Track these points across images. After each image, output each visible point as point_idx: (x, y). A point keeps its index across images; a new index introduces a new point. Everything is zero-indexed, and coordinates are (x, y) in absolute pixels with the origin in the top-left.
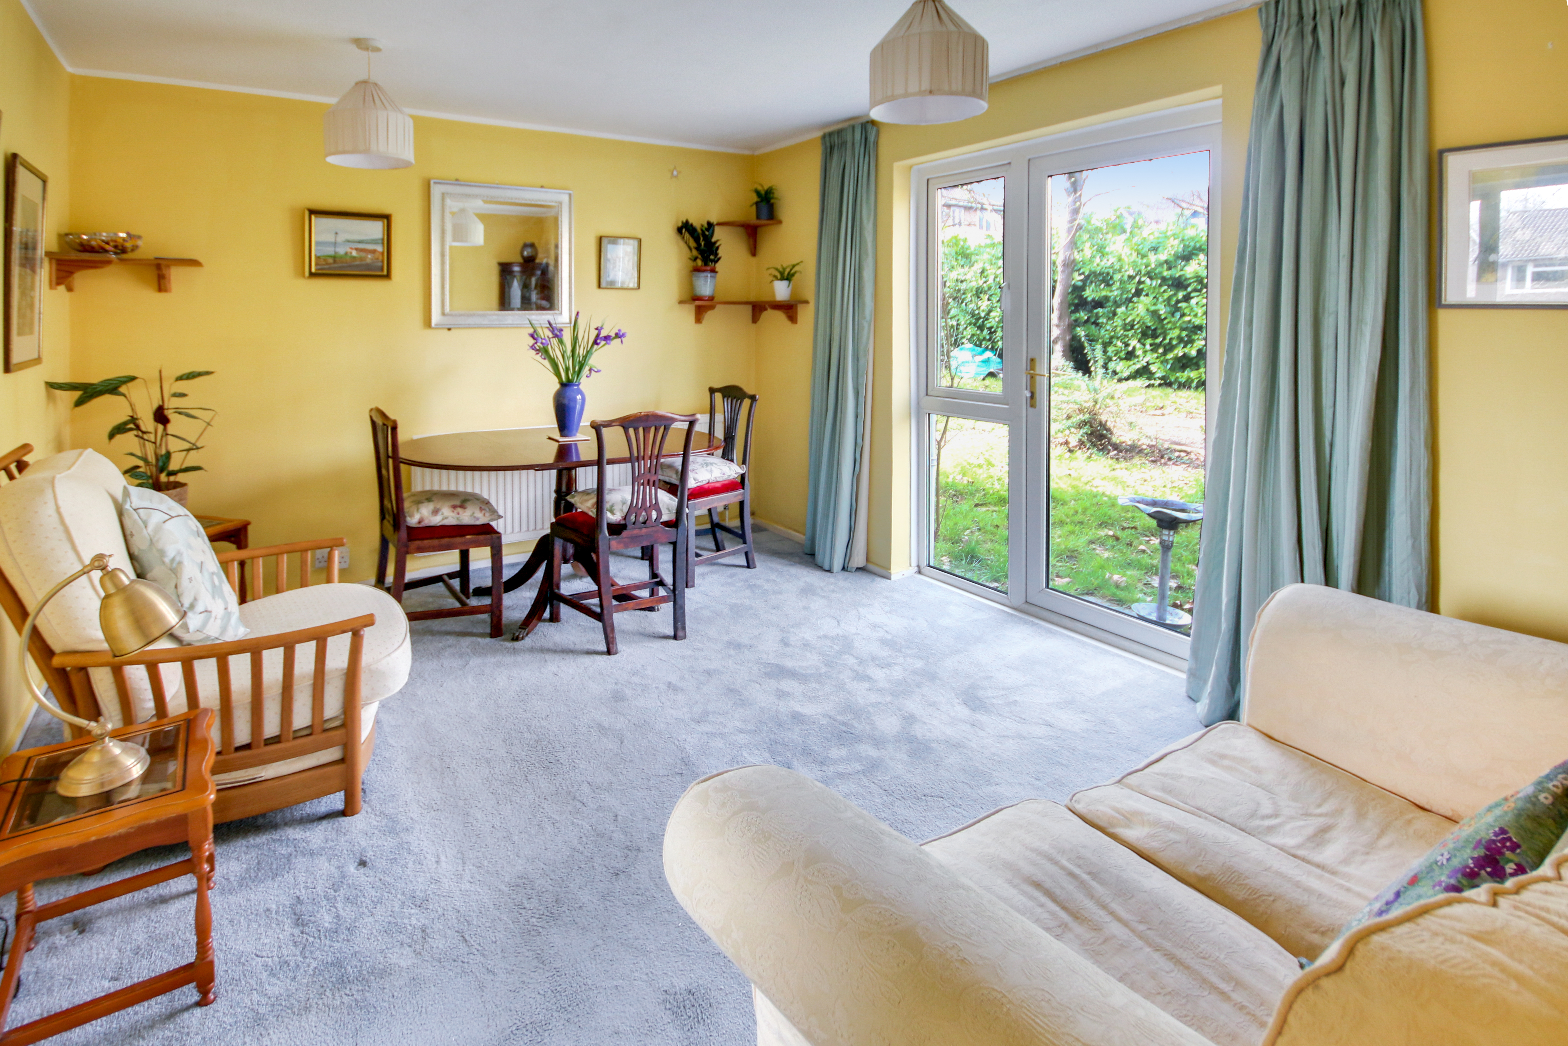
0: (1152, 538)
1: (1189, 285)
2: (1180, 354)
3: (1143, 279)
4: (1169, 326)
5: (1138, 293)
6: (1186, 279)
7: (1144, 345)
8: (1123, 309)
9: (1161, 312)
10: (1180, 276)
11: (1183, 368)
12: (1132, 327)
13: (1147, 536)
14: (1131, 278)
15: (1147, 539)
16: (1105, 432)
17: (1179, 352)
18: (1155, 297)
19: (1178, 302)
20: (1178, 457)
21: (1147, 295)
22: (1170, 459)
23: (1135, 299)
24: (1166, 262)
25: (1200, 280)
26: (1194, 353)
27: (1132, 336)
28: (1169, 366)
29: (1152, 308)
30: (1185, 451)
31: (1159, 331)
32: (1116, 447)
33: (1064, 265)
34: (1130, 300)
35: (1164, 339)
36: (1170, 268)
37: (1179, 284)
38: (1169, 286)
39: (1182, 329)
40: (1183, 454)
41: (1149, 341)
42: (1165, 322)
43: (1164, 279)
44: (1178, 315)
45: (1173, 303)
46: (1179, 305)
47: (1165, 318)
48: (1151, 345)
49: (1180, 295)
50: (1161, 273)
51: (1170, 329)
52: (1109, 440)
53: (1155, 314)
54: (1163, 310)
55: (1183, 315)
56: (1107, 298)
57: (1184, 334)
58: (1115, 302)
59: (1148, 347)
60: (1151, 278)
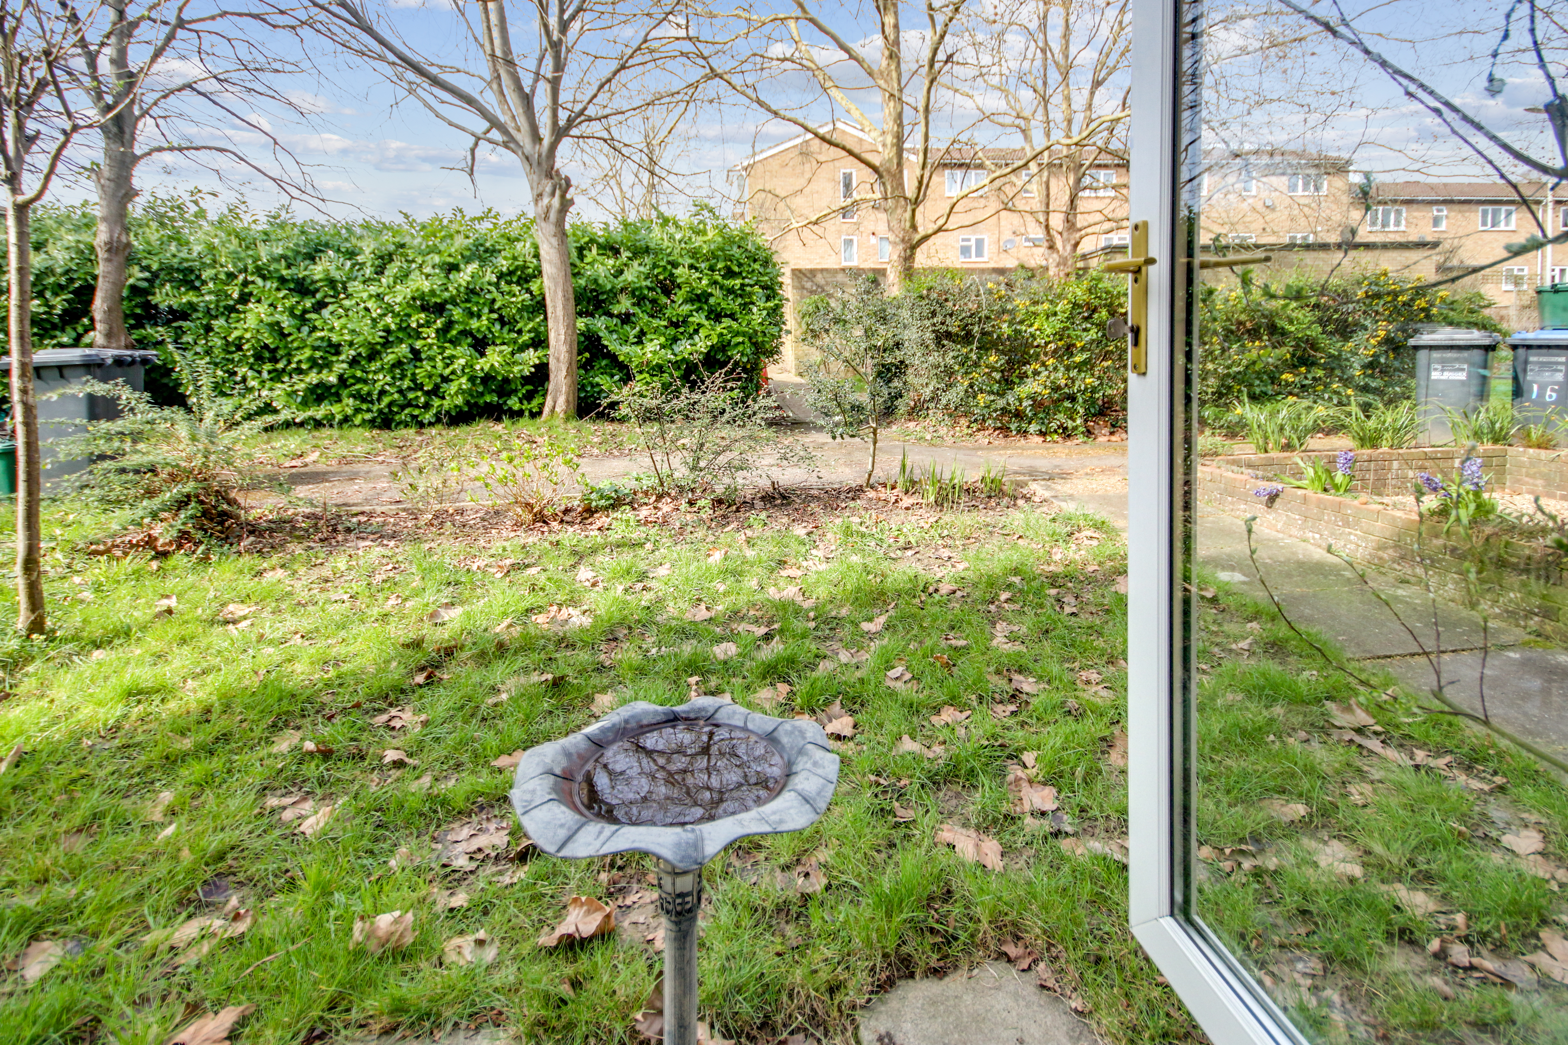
0: (393, 712)
1: (317, 290)
2: (315, 382)
3: (250, 278)
4: (295, 345)
5: (244, 299)
6: (314, 282)
7: (259, 372)
8: (221, 322)
9: (285, 325)
10: (304, 279)
11: (319, 400)
12: (239, 348)
13: (381, 711)
14: (231, 276)
15: (384, 717)
16: (225, 506)
17: (313, 378)
18: (271, 305)
19: (305, 312)
20: (359, 523)
21: (259, 301)
22: (349, 530)
23: (240, 307)
24: (284, 257)
25: (332, 282)
26: (333, 379)
27: (240, 361)
28: (299, 400)
29: (270, 320)
30: (363, 513)
31: (281, 352)
32: (254, 530)
33: (109, 251)
34: (232, 309)
35: (289, 363)
36: (289, 267)
37: (302, 288)
38: (290, 289)
39: (315, 349)
40: (363, 519)
41: (268, 367)
42: (290, 339)
43: (282, 280)
44: (305, 330)
45: (298, 312)
46: (308, 316)
47: (290, 334)
48: (269, 372)
49: (308, 303)
50: (277, 271)
51: (298, 349)
52: (238, 517)
53: (276, 328)
54: (286, 322)
55: (314, 329)
56: (193, 307)
57: (318, 354)
58: (208, 311)
59: (265, 375)
60: (264, 278)
